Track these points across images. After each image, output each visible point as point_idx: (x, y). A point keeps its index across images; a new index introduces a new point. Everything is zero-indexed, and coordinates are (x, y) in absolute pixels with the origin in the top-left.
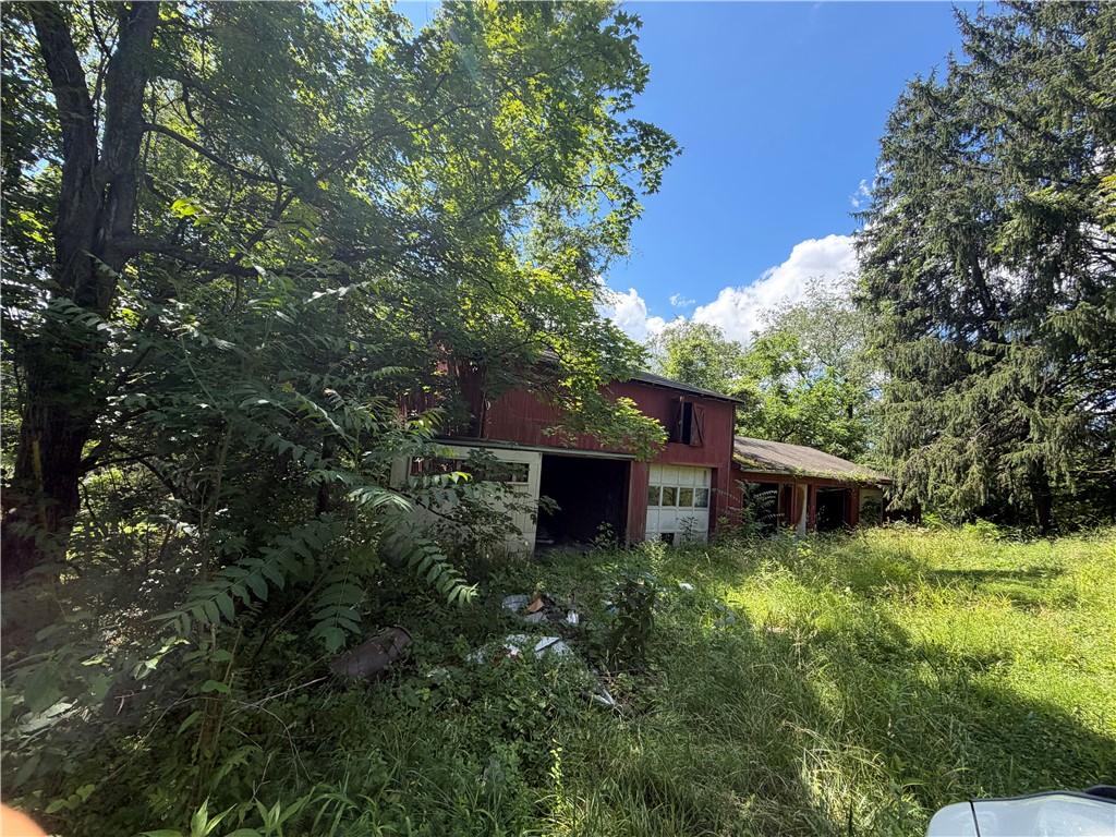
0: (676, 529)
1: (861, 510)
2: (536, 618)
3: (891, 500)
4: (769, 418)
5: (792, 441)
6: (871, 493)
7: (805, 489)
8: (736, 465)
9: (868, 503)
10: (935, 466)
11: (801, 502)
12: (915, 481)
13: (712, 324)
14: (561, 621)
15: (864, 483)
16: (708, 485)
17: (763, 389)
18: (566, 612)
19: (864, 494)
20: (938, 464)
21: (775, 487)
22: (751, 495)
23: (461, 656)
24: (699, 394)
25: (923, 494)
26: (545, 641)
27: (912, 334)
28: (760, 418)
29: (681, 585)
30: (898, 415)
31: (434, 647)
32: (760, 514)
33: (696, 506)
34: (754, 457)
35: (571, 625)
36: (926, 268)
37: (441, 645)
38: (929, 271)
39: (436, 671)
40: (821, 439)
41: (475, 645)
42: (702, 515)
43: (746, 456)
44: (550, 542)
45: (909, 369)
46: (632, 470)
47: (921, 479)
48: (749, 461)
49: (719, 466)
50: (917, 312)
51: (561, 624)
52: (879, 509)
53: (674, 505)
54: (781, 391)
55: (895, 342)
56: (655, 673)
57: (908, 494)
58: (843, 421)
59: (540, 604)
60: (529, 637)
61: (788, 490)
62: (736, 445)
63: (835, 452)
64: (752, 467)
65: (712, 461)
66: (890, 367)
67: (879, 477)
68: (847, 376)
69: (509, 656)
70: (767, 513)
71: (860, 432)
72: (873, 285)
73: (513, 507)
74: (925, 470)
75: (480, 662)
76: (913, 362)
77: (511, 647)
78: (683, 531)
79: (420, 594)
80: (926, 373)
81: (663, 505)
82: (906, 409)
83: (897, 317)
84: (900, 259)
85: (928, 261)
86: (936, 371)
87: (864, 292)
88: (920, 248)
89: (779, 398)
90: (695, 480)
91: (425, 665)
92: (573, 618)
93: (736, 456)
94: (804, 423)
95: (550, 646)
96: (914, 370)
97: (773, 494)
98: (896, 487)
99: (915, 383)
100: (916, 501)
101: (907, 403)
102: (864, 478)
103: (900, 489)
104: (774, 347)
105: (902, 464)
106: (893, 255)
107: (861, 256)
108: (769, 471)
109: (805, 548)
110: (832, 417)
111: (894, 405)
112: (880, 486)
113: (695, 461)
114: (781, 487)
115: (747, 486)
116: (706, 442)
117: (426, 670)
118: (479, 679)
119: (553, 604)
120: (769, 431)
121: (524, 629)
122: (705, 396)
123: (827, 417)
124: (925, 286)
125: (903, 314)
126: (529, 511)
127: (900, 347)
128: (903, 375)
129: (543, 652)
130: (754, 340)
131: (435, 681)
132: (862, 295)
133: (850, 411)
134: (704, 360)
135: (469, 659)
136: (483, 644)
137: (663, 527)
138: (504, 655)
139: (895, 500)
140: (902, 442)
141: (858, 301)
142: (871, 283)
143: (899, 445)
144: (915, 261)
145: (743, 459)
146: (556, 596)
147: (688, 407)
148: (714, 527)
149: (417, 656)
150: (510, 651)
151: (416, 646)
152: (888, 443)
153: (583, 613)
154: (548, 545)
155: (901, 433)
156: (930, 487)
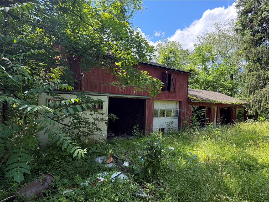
0: (165, 126)
1: (236, 116)
2: (110, 165)
3: (248, 111)
4: (201, 80)
5: (210, 90)
6: (241, 109)
7: (216, 108)
8: (189, 100)
9: (239, 113)
10: (264, 97)
11: (214, 113)
12: (257, 103)
13: (177, 42)
14: (122, 165)
15: (238, 105)
16: (178, 108)
17: (198, 68)
18: (123, 162)
19: (238, 109)
20: (266, 96)
21: (204, 108)
22: (195, 111)
23: (78, 183)
24: (174, 70)
25: (259, 108)
26: (115, 174)
27: (256, 44)
28: (197, 81)
29: (169, 148)
30: (251, 77)
31: (65, 181)
32: (199, 119)
33: (173, 117)
34: (195, 96)
35: (126, 167)
36: (263, 16)
37: (69, 180)
38: (264, 17)
39: (67, 191)
40: (221, 89)
41: (84, 179)
42: (176, 120)
43: (192, 96)
44: (113, 135)
45: (255, 58)
46: (147, 102)
47: (259, 103)
48: (194, 98)
49: (182, 100)
50: (259, 35)
51: (121, 167)
52: (243, 115)
53: (164, 117)
54: (206, 69)
55: (251, 47)
56: (162, 183)
57: (254, 109)
58: (229, 81)
59: (111, 159)
60: (108, 173)
61: (209, 109)
62: (189, 91)
63: (226, 94)
64: (195, 100)
65: (179, 98)
66: (248, 58)
67: (243, 102)
68: (231, 63)
69: (100, 182)
70: (202, 118)
71: (236, 86)
72: (243, 23)
73: (97, 119)
74: (260, 99)
75: (87, 185)
76: (257, 56)
77: (101, 178)
78: (168, 127)
79: (56, 160)
80: (262, 60)
81: (160, 117)
82: (254, 75)
83: (252, 37)
84: (253, 12)
85: (264, 13)
86: (265, 59)
87: (239, 27)
88: (261, 8)
89: (205, 72)
90: (172, 106)
91: (62, 189)
92: (126, 164)
93: (189, 96)
94: (215, 82)
95: (117, 176)
96: (258, 59)
97: (204, 111)
98: (250, 106)
99: (258, 64)
100: (257, 111)
101: (255, 72)
102: (238, 103)
103: (251, 107)
104: (203, 51)
105: (252, 97)
106: (250, 11)
107: (238, 11)
108: (202, 102)
109: (218, 131)
110: (225, 80)
111: (250, 73)
112: (244, 106)
113: (172, 98)
114: (207, 108)
115: (194, 108)
116: (177, 90)
117: (62, 191)
118: (87, 192)
119: (117, 159)
120: (201, 86)
121: (105, 170)
122: (177, 70)
123: (223, 80)
124: (262, 24)
125: (254, 36)
126: (105, 121)
127: (252, 49)
128: (253, 61)
129: (115, 179)
130: (195, 48)
131: (67, 195)
132: (238, 27)
133: (232, 77)
134: (174, 57)
135: (82, 184)
136: (88, 178)
137: (160, 126)
138: (98, 181)
139: (249, 111)
140: (252, 88)
141: (236, 30)
142: (242, 23)
143: (251, 89)
144: (259, 13)
145: (192, 97)
146: (118, 155)
147: (170, 75)
148: (180, 125)
149: (58, 186)
150: (100, 179)
151: (57, 181)
152: (247, 89)
153: (130, 161)
154: (112, 136)
155: (252, 85)
156: (262, 105)
